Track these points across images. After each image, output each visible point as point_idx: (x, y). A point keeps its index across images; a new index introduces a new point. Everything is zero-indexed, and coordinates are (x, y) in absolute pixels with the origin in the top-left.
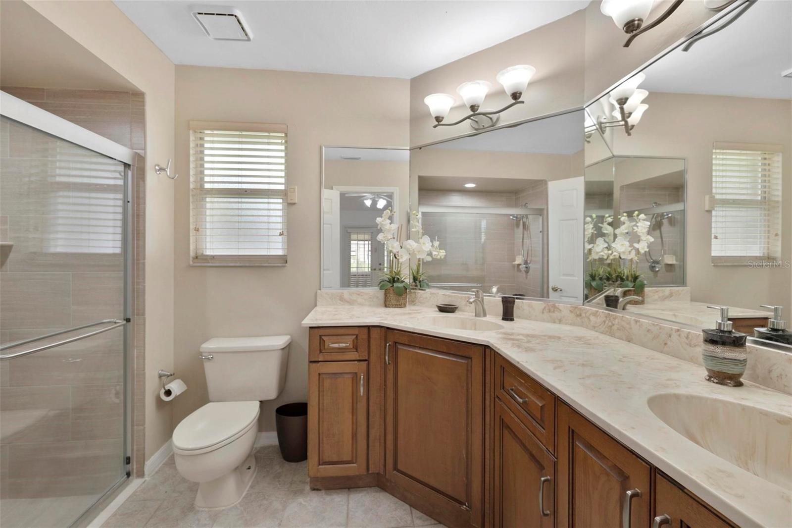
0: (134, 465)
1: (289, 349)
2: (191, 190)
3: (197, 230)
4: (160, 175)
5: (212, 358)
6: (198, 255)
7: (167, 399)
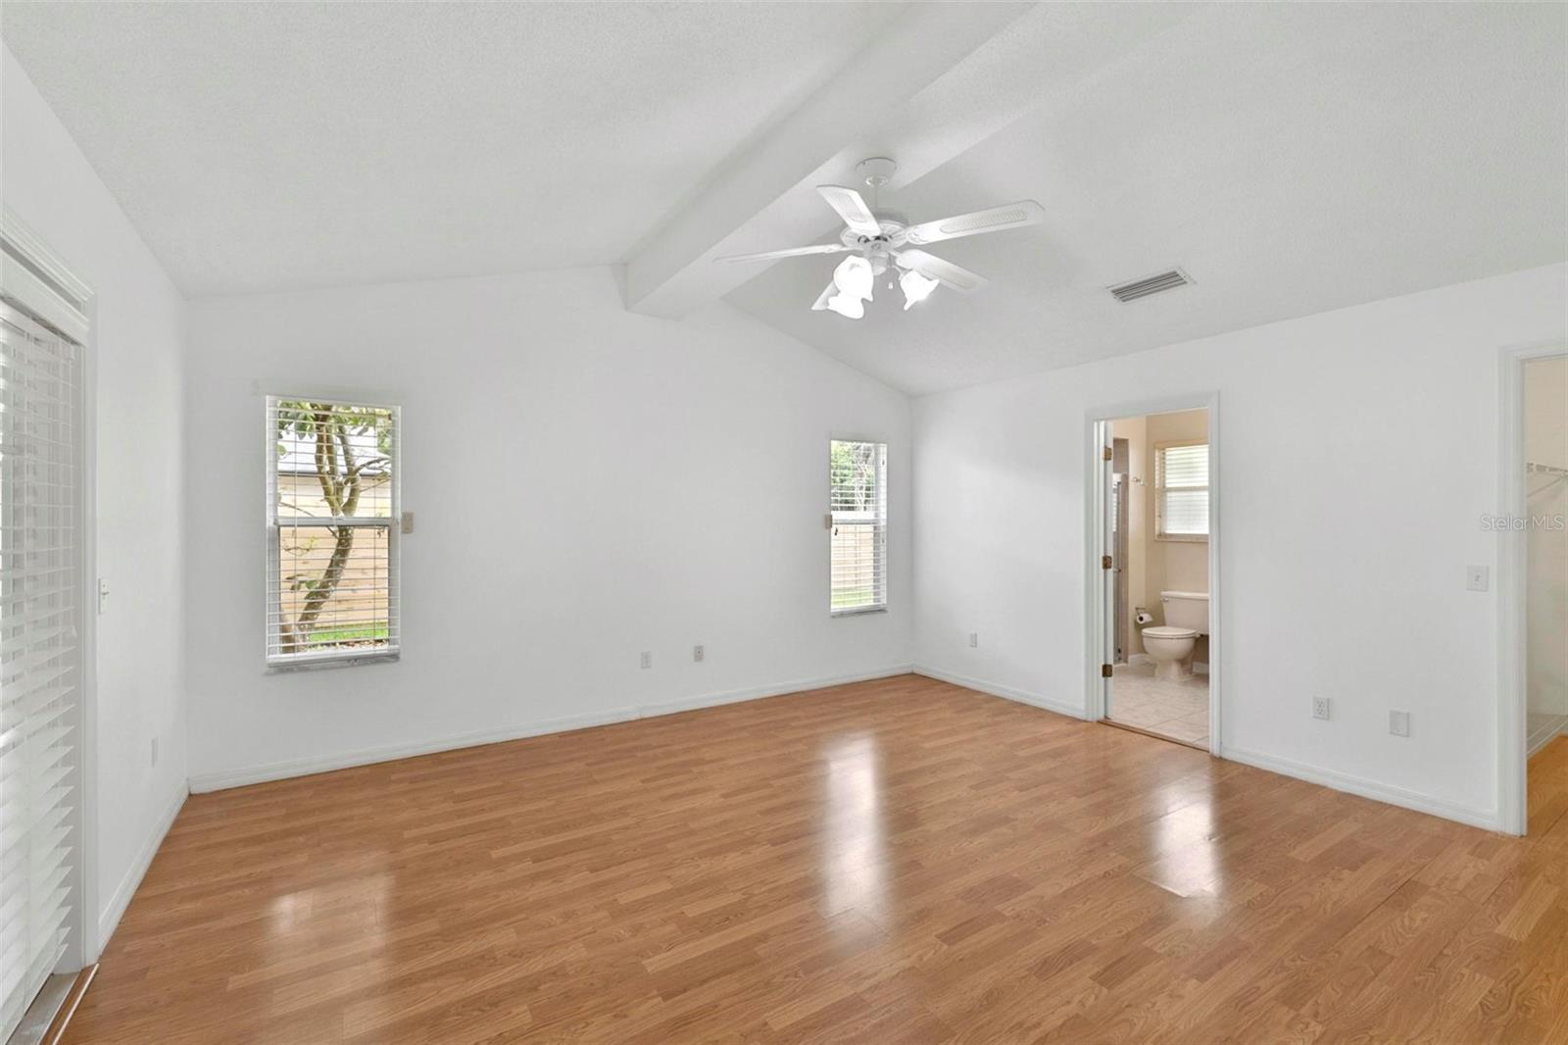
0: (1122, 655)
2: (1156, 491)
3: (1160, 516)
6: (1161, 533)
7: (1141, 623)
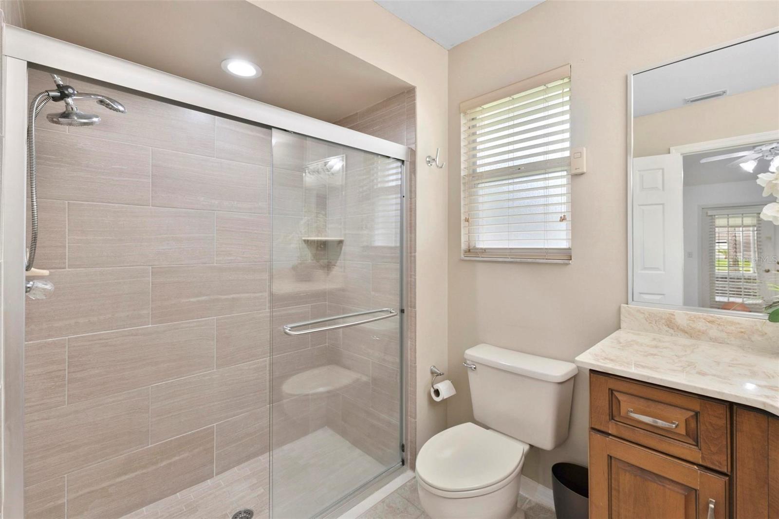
0: (408, 455)
1: (574, 380)
2: (462, 178)
3: (468, 220)
4: (432, 167)
5: (475, 368)
6: (470, 248)
7: (437, 399)
